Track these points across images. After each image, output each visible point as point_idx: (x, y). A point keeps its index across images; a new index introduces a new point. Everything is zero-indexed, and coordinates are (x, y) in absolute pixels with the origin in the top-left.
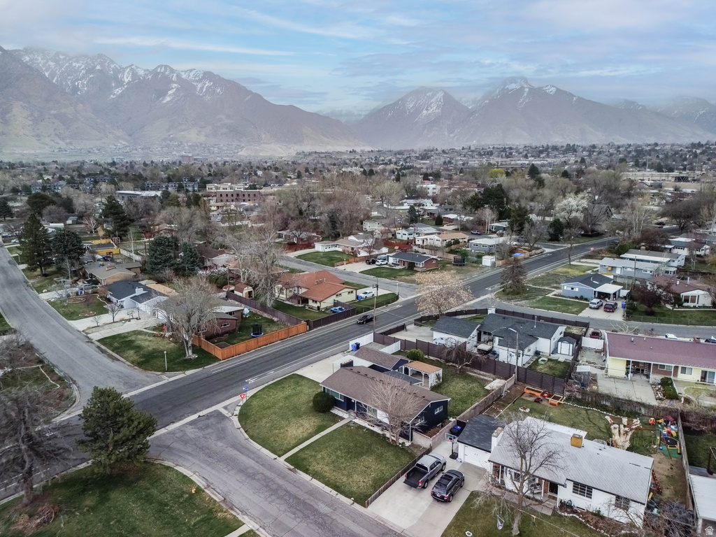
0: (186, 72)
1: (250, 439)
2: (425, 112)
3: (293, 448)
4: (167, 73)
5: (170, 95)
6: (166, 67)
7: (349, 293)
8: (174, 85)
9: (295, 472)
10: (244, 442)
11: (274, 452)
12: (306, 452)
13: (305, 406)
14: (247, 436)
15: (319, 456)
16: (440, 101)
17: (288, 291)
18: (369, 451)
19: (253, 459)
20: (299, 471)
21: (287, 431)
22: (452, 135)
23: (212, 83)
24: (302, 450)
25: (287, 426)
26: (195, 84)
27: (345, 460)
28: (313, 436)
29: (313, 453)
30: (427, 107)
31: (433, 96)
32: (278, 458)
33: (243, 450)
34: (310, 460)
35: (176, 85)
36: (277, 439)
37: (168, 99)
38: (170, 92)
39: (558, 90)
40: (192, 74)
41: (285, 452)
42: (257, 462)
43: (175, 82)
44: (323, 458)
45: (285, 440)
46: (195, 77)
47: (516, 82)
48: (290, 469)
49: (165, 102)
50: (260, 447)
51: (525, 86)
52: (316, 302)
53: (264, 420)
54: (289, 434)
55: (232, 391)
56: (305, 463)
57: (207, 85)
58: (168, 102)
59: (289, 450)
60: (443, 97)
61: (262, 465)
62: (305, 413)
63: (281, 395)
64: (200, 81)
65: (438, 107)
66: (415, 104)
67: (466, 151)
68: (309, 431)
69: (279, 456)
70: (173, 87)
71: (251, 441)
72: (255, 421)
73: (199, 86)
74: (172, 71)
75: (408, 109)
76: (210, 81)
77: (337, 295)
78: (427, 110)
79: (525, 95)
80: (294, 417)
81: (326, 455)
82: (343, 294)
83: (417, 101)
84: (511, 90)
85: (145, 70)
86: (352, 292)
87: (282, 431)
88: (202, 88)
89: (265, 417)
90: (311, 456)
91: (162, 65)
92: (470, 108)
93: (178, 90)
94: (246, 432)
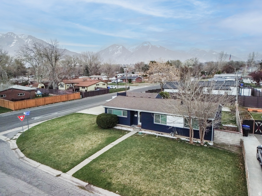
0: (20, 35)
1: (26, 158)
2: (116, 53)
3: (83, 159)
4: (12, 35)
5: (13, 44)
6: (12, 33)
7: (103, 84)
8: (15, 40)
9: (90, 190)
10: (16, 161)
11: (56, 166)
12: (101, 163)
13: (89, 127)
14: (22, 155)
15: (120, 165)
16: (121, 49)
17: (66, 85)
18: (176, 154)
19: (24, 180)
20: (96, 188)
21: (73, 145)
22: (126, 61)
23: (32, 40)
24: (94, 161)
25: (72, 141)
26: (24, 40)
27: (156, 165)
28: (104, 147)
29: (111, 163)
30: (117, 51)
31: (118, 47)
32: (63, 174)
33: (13, 169)
34: (110, 171)
35: (16, 40)
36: (61, 153)
37: (12, 45)
38: (13, 43)
39: (160, 46)
40: (23, 36)
41: (73, 166)
42: (30, 183)
43: (16, 39)
44: (125, 166)
45: (72, 153)
46: (25, 37)
47: (147, 44)
48: (82, 188)
49: (11, 46)
50: (37, 164)
51: (150, 45)
52: (84, 88)
53: (46, 140)
54: (76, 148)
55: (14, 125)
56: (103, 175)
57: (29, 40)
58: (12, 47)
59: (78, 163)
60: (122, 48)
61: (37, 186)
62: (89, 131)
63: (64, 123)
64: (26, 39)
65: (120, 51)
66: (112, 50)
67: (132, 65)
68: (99, 143)
69: (65, 171)
70: (15, 41)
71: (27, 159)
72: (36, 141)
73: (26, 41)
74: (14, 35)
75: (110, 52)
76: (31, 39)
77: (97, 85)
78: (117, 52)
79: (150, 48)
80: (79, 134)
81: (127, 162)
82: (100, 85)
83: (113, 49)
84: (145, 46)
85: (2, 34)
86: (105, 84)
87: (67, 146)
88: (28, 41)
89: (47, 137)
90: (110, 166)
91: (10, 32)
92: (132, 52)
93: (17, 42)
94: (22, 151)
